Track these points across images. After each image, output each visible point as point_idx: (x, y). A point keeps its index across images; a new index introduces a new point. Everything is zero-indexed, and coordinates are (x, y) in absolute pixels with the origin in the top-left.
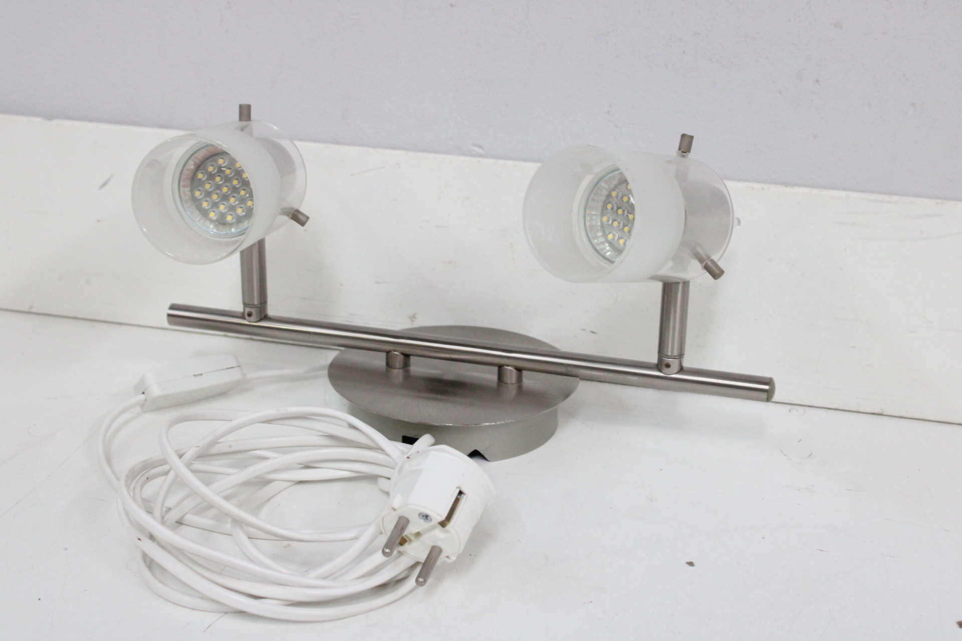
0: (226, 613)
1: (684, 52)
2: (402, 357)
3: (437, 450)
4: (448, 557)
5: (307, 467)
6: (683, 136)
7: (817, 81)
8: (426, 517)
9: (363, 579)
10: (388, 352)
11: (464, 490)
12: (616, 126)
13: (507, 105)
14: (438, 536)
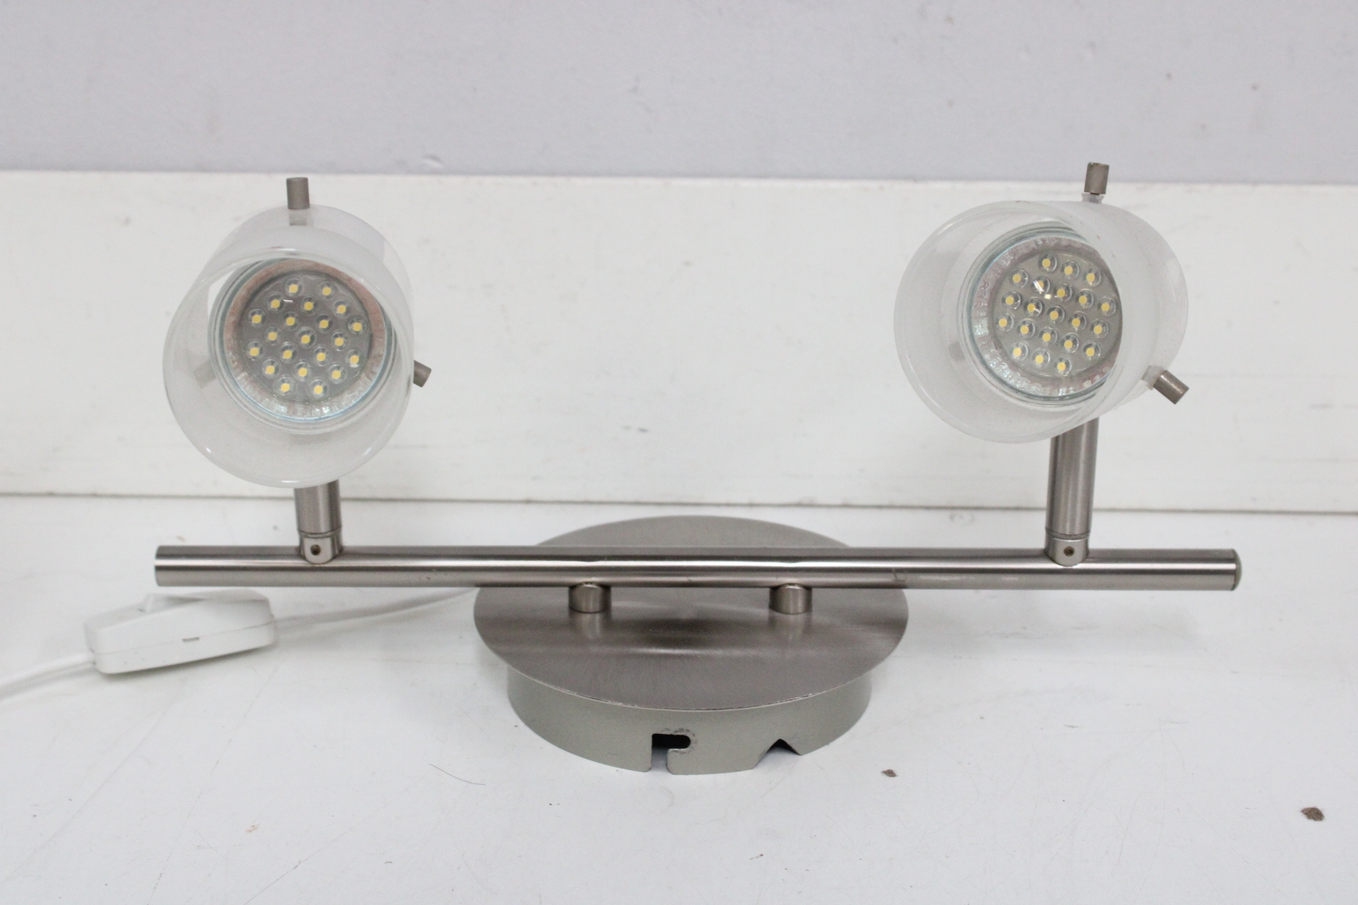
2: (600, 590)
6: (1091, 167)
10: (573, 587)
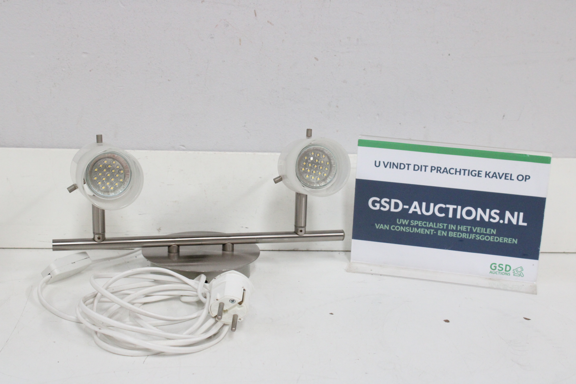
0: (148, 356)
1: (278, 97)
3: (230, 273)
4: (240, 319)
5: (147, 296)
7: (337, 107)
8: (233, 301)
9: (205, 334)
11: (245, 289)
12: (248, 132)
13: (197, 125)
14: (237, 310)
